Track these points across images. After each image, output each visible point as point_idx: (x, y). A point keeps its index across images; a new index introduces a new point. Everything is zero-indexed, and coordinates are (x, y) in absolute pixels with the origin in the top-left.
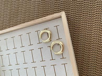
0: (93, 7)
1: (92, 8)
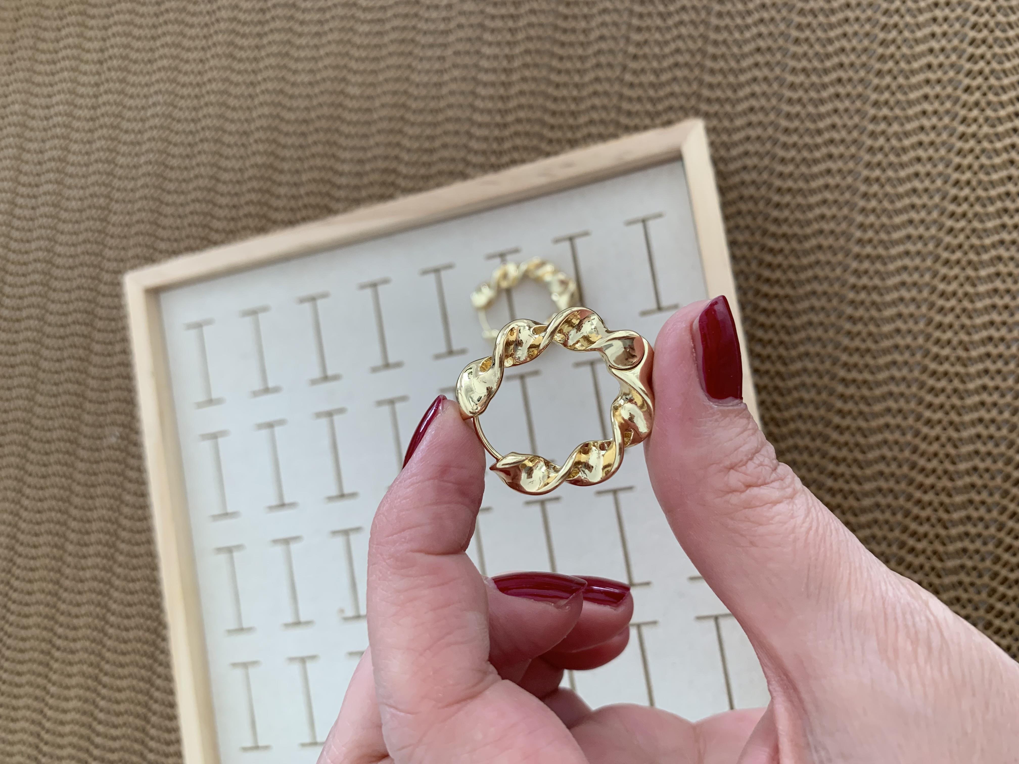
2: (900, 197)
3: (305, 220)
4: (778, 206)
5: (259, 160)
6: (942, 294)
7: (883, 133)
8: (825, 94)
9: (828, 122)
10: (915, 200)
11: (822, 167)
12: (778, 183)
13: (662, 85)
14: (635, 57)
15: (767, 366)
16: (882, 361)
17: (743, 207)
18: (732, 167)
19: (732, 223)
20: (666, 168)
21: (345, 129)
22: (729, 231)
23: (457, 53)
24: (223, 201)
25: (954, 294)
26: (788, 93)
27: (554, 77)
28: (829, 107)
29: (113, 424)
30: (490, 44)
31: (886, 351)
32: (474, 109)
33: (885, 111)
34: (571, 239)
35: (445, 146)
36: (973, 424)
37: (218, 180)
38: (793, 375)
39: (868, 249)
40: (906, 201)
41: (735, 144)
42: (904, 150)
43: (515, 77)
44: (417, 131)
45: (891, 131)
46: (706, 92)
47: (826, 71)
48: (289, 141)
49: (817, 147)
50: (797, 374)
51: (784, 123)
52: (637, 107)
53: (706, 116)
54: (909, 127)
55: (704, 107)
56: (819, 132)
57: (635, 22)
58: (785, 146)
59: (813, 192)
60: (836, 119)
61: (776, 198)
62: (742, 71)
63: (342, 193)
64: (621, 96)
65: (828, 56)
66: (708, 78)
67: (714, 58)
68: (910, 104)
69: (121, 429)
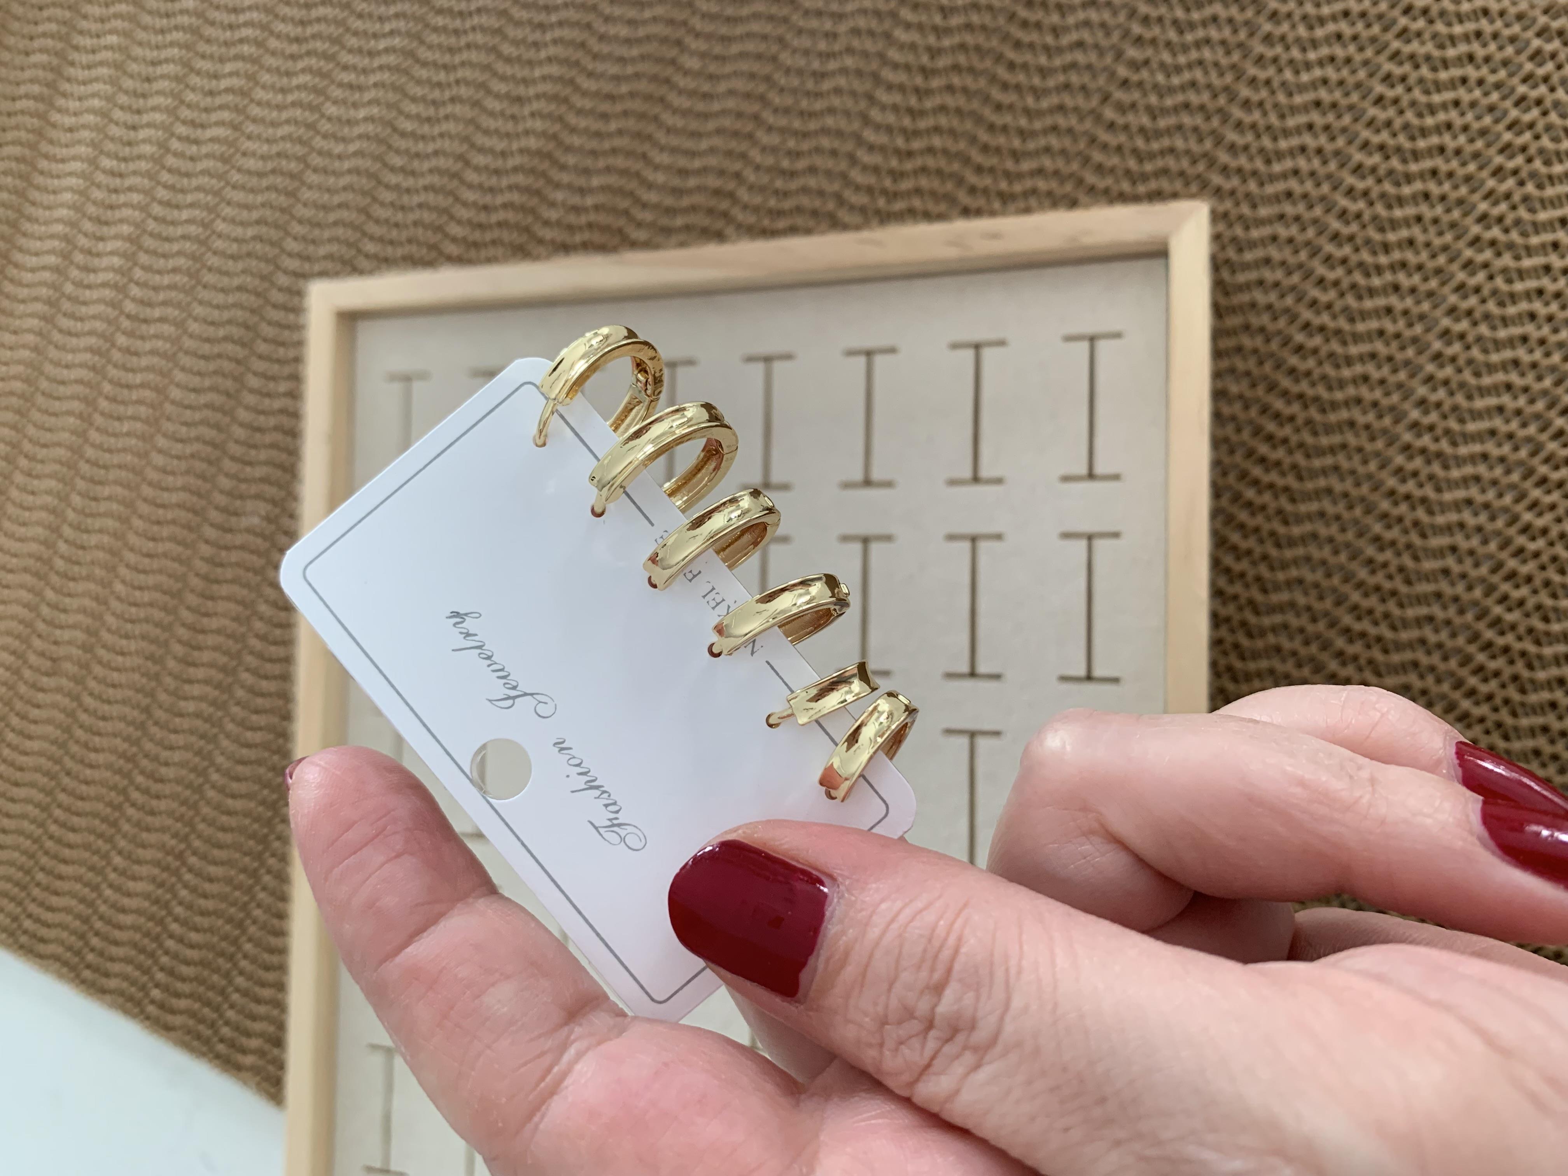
0: (1518, 222)
1: (1506, 231)
2: (1491, 368)
3: (587, 247)
4: (1299, 349)
5: (532, 143)
6: (1526, 529)
7: (1486, 265)
8: (1406, 190)
9: (1404, 233)
10: (1514, 377)
11: (1381, 302)
12: (1307, 315)
13: (1158, 134)
14: (1125, 83)
15: (1237, 588)
16: (1411, 613)
17: (1247, 342)
18: (1242, 278)
19: (1225, 364)
20: (1141, 264)
21: (669, 119)
22: (1217, 375)
23: (856, 32)
24: (470, 196)
25: (1545, 531)
26: (1350, 180)
27: (997, 94)
28: (1410, 211)
29: (258, 497)
30: (908, 26)
31: (1420, 600)
32: (866, 120)
33: (1495, 232)
34: (977, 347)
35: (812, 170)
36: (1532, 732)
37: (467, 163)
38: (1273, 609)
39: (1426, 440)
40: (1500, 377)
41: (1252, 245)
42: (1513, 298)
43: (936, 83)
44: (774, 139)
45: (1499, 263)
46: (1224, 157)
47: (1416, 155)
48: (583, 123)
49: (1379, 270)
50: (1280, 608)
51: (1336, 225)
52: (1114, 161)
53: (1218, 192)
54: (1527, 263)
55: (1217, 179)
56: (1386, 248)
57: (1137, 29)
58: (1328, 260)
59: (1357, 338)
60: (1416, 231)
61: (1299, 338)
62: (1286, 133)
63: (647, 216)
64: (1093, 140)
65: (1424, 132)
66: (1232, 136)
67: (1246, 104)
68: (1538, 228)
69: (269, 507)
